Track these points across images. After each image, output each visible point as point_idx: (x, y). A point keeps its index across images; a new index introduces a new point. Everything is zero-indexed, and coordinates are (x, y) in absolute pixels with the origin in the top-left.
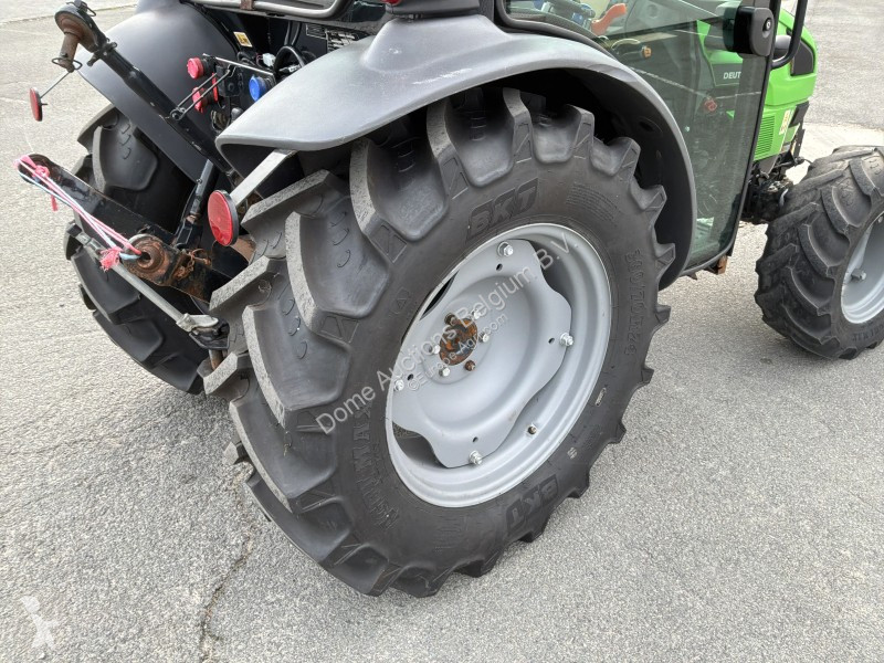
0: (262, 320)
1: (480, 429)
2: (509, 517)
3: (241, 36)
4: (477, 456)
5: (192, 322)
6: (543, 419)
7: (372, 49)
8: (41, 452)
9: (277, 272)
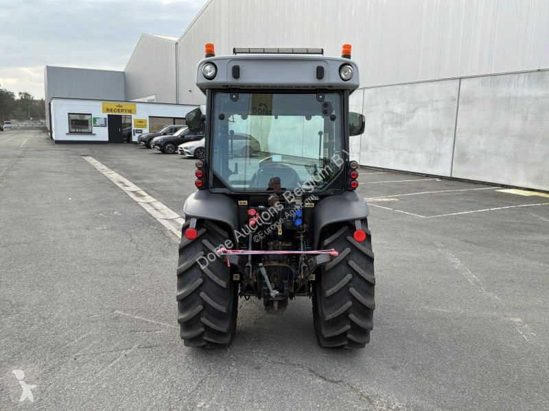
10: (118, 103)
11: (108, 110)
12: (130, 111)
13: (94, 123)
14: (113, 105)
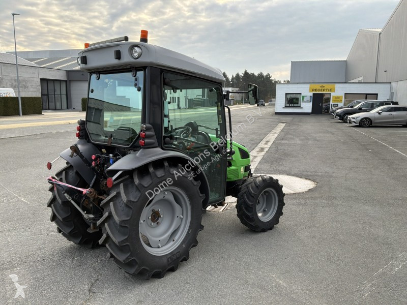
0: (114, 205)
1: (161, 238)
2: (168, 261)
3: (104, 150)
4: (160, 245)
5: (88, 216)
6: (177, 237)
7: (138, 154)
8: (34, 262)
9: (118, 195)
10: (321, 85)
11: (313, 90)
12: (330, 90)
13: (303, 99)
14: (317, 86)
